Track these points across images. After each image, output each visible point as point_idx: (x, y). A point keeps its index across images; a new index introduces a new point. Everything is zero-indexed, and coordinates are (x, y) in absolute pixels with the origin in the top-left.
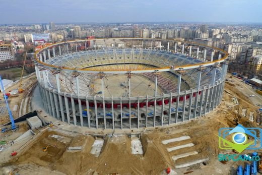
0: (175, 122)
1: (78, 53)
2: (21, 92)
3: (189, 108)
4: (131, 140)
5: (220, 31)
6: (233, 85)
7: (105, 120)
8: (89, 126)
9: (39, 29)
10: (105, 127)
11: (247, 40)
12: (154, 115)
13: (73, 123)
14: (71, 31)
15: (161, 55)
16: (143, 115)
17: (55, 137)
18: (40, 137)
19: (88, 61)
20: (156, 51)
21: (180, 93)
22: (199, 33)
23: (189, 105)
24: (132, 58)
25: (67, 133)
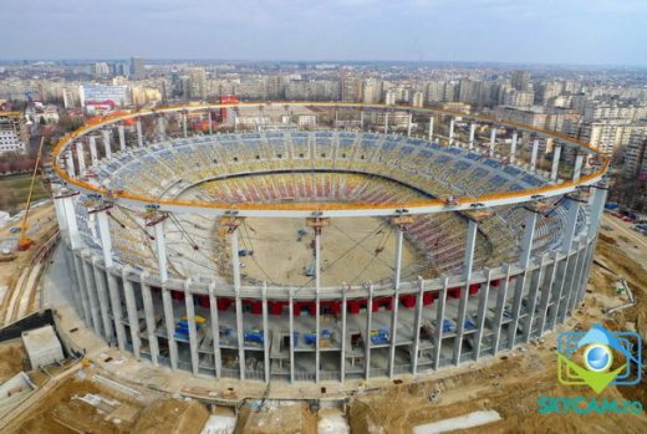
0: (454, 362)
1: (189, 140)
2: (24, 248)
3: (496, 320)
4: (318, 419)
5: (564, 87)
6: (611, 241)
7: (242, 354)
8: (196, 369)
9: (105, 75)
10: (242, 376)
11: (636, 112)
12: (390, 342)
13: (149, 357)
14: (182, 81)
15: (410, 150)
16: (357, 341)
17: (92, 402)
18: (48, 399)
19: (215, 161)
20: (399, 140)
21: (472, 278)
22: (509, 90)
23: (496, 310)
24: (334, 157)
25: (128, 391)
